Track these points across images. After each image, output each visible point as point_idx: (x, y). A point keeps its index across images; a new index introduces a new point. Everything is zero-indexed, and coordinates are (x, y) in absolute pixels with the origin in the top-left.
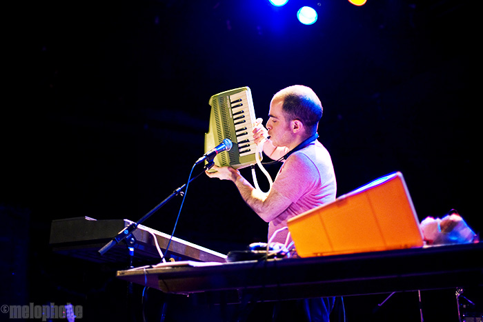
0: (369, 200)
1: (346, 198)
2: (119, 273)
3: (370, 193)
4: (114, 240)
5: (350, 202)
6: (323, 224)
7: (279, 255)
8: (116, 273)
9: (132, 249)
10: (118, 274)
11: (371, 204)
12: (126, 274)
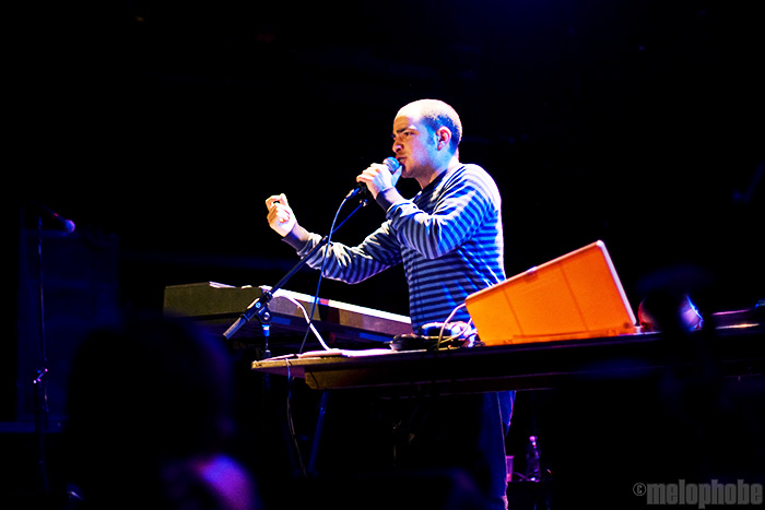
0: (564, 274)
1: (535, 272)
2: (255, 364)
3: (565, 266)
4: (243, 317)
5: (540, 276)
6: (510, 304)
7: (456, 342)
8: (251, 365)
9: (267, 328)
10: (254, 366)
11: (567, 281)
12: (264, 366)
